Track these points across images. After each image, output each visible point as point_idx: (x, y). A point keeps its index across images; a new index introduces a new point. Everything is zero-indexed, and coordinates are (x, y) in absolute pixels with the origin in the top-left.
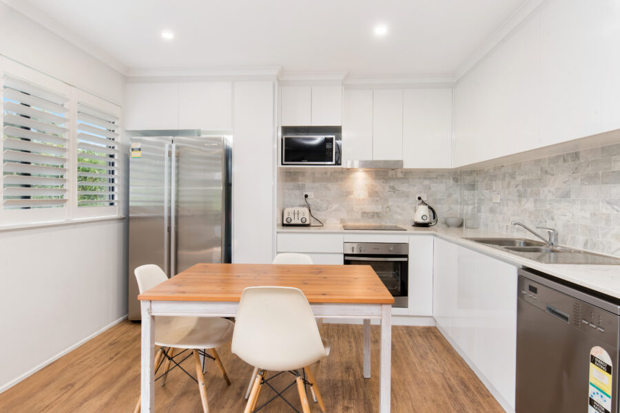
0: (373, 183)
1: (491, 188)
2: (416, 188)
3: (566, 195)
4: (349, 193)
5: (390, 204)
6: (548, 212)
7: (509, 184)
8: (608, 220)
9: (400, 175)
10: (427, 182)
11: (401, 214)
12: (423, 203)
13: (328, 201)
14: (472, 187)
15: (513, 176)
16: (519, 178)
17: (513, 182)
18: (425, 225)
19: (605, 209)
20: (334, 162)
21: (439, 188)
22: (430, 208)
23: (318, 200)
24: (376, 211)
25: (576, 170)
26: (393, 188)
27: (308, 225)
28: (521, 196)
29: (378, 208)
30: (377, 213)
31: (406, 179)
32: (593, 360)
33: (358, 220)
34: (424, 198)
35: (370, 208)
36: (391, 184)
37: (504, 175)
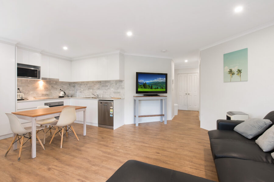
0: (46, 85)
1: (80, 87)
2: (59, 87)
3: (99, 89)
4: (37, 88)
5: (51, 91)
6: (95, 92)
7: (86, 86)
8: (106, 92)
9: (54, 83)
10: (62, 85)
11: (55, 94)
12: (62, 91)
13: (28, 91)
14: (74, 87)
15: (87, 85)
16: (89, 85)
17: (87, 86)
18: (63, 97)
19: (105, 91)
20: (38, 78)
21: (65, 87)
22: (64, 92)
23: (24, 90)
24: (47, 93)
25: (101, 84)
26: (52, 87)
27: (24, 99)
28: (89, 89)
29: (48, 93)
30: (47, 94)
31: (56, 84)
32: (111, 109)
33: (40, 97)
34: (62, 89)
35: (44, 93)
36: (52, 85)
37: (84, 84)
